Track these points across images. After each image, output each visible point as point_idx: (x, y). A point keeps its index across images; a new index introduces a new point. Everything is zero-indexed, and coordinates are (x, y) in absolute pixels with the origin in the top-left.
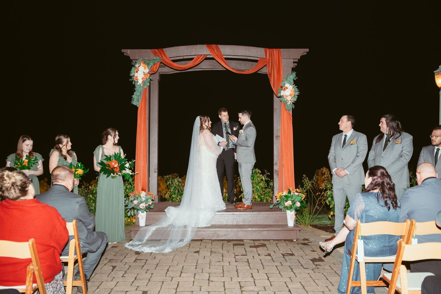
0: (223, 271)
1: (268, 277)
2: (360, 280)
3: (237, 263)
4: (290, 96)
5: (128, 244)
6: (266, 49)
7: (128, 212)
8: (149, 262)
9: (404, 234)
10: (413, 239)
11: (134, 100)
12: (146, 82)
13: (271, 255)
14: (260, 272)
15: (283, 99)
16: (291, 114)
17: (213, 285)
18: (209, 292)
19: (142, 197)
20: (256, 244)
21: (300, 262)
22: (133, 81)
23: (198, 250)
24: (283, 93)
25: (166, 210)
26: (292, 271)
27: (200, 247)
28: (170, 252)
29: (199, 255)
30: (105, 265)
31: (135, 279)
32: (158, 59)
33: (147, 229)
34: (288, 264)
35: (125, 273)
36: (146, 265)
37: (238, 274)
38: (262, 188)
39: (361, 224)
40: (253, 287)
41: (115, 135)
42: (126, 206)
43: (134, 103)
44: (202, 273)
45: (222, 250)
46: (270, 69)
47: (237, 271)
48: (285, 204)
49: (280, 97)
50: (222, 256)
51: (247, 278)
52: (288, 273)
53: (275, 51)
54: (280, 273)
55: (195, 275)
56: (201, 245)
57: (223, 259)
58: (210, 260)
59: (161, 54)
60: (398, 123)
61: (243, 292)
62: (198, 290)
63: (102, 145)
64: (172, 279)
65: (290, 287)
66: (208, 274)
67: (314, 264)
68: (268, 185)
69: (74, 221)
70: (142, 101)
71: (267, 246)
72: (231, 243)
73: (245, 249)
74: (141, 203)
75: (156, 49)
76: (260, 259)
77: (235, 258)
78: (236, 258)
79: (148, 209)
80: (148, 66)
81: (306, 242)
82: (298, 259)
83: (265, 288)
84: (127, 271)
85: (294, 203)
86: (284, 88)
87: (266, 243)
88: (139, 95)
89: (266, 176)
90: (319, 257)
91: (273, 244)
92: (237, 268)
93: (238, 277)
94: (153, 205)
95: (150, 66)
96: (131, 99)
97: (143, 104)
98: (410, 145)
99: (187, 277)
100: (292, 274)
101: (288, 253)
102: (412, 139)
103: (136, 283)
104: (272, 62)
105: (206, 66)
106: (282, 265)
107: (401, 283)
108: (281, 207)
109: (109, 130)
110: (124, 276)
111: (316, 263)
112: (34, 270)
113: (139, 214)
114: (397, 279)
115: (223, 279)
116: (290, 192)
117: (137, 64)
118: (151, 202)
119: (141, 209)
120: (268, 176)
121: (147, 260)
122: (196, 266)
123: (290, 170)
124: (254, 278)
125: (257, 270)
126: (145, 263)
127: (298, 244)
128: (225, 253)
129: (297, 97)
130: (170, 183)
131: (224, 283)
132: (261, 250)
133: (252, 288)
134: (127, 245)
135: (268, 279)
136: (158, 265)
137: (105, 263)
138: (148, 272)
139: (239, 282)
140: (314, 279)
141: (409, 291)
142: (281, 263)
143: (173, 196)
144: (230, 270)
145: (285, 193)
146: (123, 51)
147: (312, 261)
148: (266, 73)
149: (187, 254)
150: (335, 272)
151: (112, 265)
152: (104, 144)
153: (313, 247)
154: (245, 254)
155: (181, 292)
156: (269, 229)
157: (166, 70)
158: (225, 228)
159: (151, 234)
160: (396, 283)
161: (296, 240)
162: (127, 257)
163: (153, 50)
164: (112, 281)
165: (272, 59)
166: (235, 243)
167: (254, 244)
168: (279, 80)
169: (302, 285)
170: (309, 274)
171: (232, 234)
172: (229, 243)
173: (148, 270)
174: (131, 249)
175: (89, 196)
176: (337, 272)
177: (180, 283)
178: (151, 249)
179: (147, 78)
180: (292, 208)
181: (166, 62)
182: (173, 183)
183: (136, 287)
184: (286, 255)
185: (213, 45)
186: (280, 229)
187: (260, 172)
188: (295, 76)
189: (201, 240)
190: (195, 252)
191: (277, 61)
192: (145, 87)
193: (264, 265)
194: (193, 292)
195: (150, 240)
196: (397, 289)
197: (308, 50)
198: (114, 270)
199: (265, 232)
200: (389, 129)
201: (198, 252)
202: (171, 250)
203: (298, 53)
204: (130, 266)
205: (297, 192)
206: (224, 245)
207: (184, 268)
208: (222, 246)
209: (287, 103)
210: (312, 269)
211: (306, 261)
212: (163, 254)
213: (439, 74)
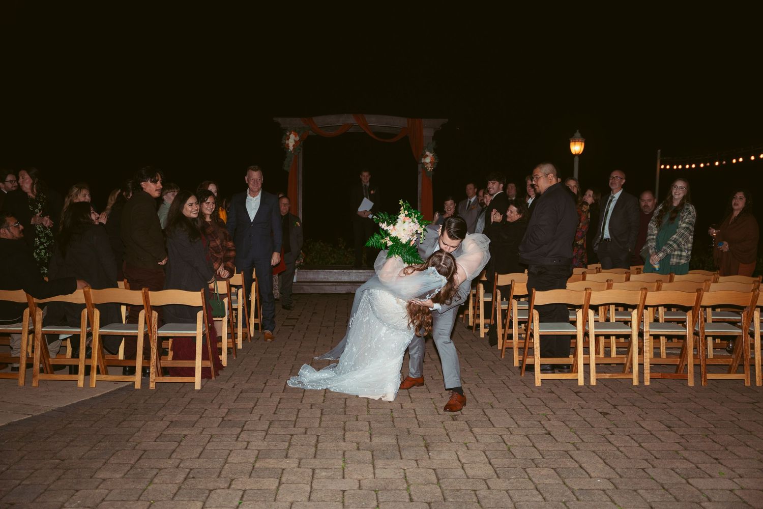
4: (430, 164)
6: (408, 118)
11: (286, 165)
12: (297, 148)
15: (424, 165)
16: (431, 180)
22: (284, 147)
24: (423, 160)
43: (286, 168)
46: (412, 137)
49: (421, 164)
53: (417, 120)
59: (310, 122)
75: (305, 117)
80: (298, 134)
86: (425, 156)
88: (289, 161)
95: (300, 134)
96: (282, 165)
97: (292, 169)
104: (414, 131)
117: (288, 132)
129: (436, 164)
130: (312, 246)
143: (315, 260)
146: (274, 119)
163: (302, 118)
165: (414, 128)
168: (420, 148)
179: (298, 145)
185: (359, 114)
188: (435, 144)
191: (419, 130)
192: (296, 153)
197: (447, 120)
203: (439, 122)
209: (427, 170)
213: (575, 142)
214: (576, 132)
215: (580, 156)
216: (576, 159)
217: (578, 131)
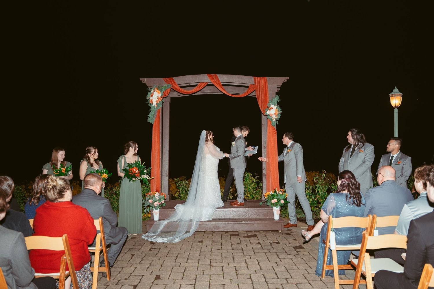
0: (222, 258)
1: (258, 262)
2: (333, 265)
3: (233, 251)
4: (274, 115)
5: (144, 235)
6: (255, 77)
7: (145, 209)
8: (162, 250)
9: (367, 227)
10: (375, 231)
11: (150, 118)
12: (160, 104)
13: (261, 244)
14: (251, 258)
15: (269, 117)
16: (276, 129)
17: (214, 269)
18: (210, 275)
19: (156, 197)
20: (249, 235)
21: (285, 249)
22: (148, 103)
23: (202, 239)
24: (269, 112)
25: (175, 207)
26: (278, 257)
27: (203, 237)
28: (179, 242)
29: (202, 244)
30: (126, 253)
31: (150, 265)
32: (169, 86)
33: (160, 223)
34: (275, 251)
35: (142, 260)
36: (159, 253)
37: (234, 260)
38: (253, 188)
39: (333, 219)
40: (247, 270)
41: (135, 148)
42: (143, 204)
43: (150, 121)
44: (205, 260)
45: (221, 239)
46: (259, 93)
47: (233, 257)
48: (272, 201)
49: (267, 115)
50: (221, 245)
51: (242, 263)
52: (275, 258)
53: (262, 79)
54: (268, 259)
55: (199, 261)
56: (205, 235)
57: (221, 247)
58: (211, 248)
59: (171, 82)
60: (362, 135)
61: (238, 275)
62: (202, 274)
63: (124, 155)
64: (180, 265)
65: (277, 270)
66: (210, 260)
67: (295, 251)
68: (258, 185)
69: (100, 219)
70: (156, 119)
71: (258, 236)
72: (229, 234)
73: (240, 238)
74: (156, 201)
75: (167, 78)
76: (252, 247)
77: (231, 246)
78: (233, 246)
79: (161, 206)
80: (161, 92)
81: (289, 232)
82: (282, 247)
83: (256, 272)
84: (143, 259)
85: (279, 200)
86: (270, 109)
87: (257, 233)
88: (153, 114)
89: (256, 179)
90: (300, 245)
91: (262, 234)
92: (234, 255)
93: (234, 262)
94: (165, 203)
95: (162, 92)
96: (147, 118)
97: (157, 122)
98: (371, 153)
99: (192, 263)
100: (278, 259)
101: (274, 241)
102: (373, 148)
103: (151, 269)
104: (260, 88)
105: (207, 91)
106: (270, 252)
107: (365, 268)
108: (269, 204)
109: (130, 143)
110: (141, 262)
111: (297, 250)
112: (66, 260)
113: (154, 211)
114: (362, 264)
115: (222, 264)
116: (275, 192)
117: (152, 90)
118: (164, 201)
119: (155, 207)
120: (258, 178)
121: (160, 249)
122: (200, 253)
123: (275, 174)
124: (247, 263)
125: (249, 256)
126: (159, 251)
127: (282, 234)
128: (224, 242)
129: (280, 115)
130: (179, 185)
131: (223, 268)
132: (252, 239)
133: (245, 272)
134: (143, 237)
135: (259, 264)
136: (169, 253)
137: (125, 252)
138: (160, 259)
139: (235, 267)
140: (295, 263)
141: (372, 274)
142: (269, 250)
143: (182, 195)
144: (227, 257)
145: (272, 193)
146: (141, 79)
147: (294, 249)
148: (255, 96)
149: (193, 244)
150: (313, 257)
151: (131, 253)
152: (126, 154)
153: (295, 236)
154: (240, 243)
155: (187, 276)
156: (259, 222)
157: (175, 94)
158: (224, 221)
159: (163, 227)
160: (361, 268)
161: (281, 231)
162: (143, 246)
163: (165, 78)
164: (131, 267)
165: (260, 85)
166: (231, 234)
167: (247, 235)
168: (266, 101)
169: (286, 268)
170: (291, 259)
171: (229, 227)
172: (227, 234)
173: (160, 257)
174: (147, 240)
175: (113, 196)
176: (314, 257)
177: (187, 268)
178: (164, 239)
179: (160, 101)
180: (277, 204)
181: (175, 88)
182: (181, 185)
183: (151, 272)
184: (273, 243)
185: (212, 74)
186: (268, 222)
187: (252, 175)
188: (279, 99)
189: (204, 232)
190: (200, 242)
191: (264, 87)
192: (159, 108)
193: (255, 252)
194: (197, 275)
195: (163, 232)
196: (362, 273)
197: (288, 78)
198: (133, 257)
199: (255, 225)
200: (355, 140)
201: (201, 242)
202: (179, 240)
203: (281, 80)
204: (146, 254)
205: (281, 191)
206: (223, 236)
207: (190, 256)
208: (221, 236)
209: (272, 121)
210: (294, 255)
211: (289, 248)
212: (173, 244)
213: (395, 96)
214: (394, 88)
215: (399, 108)
216: (396, 111)
217: (396, 87)
